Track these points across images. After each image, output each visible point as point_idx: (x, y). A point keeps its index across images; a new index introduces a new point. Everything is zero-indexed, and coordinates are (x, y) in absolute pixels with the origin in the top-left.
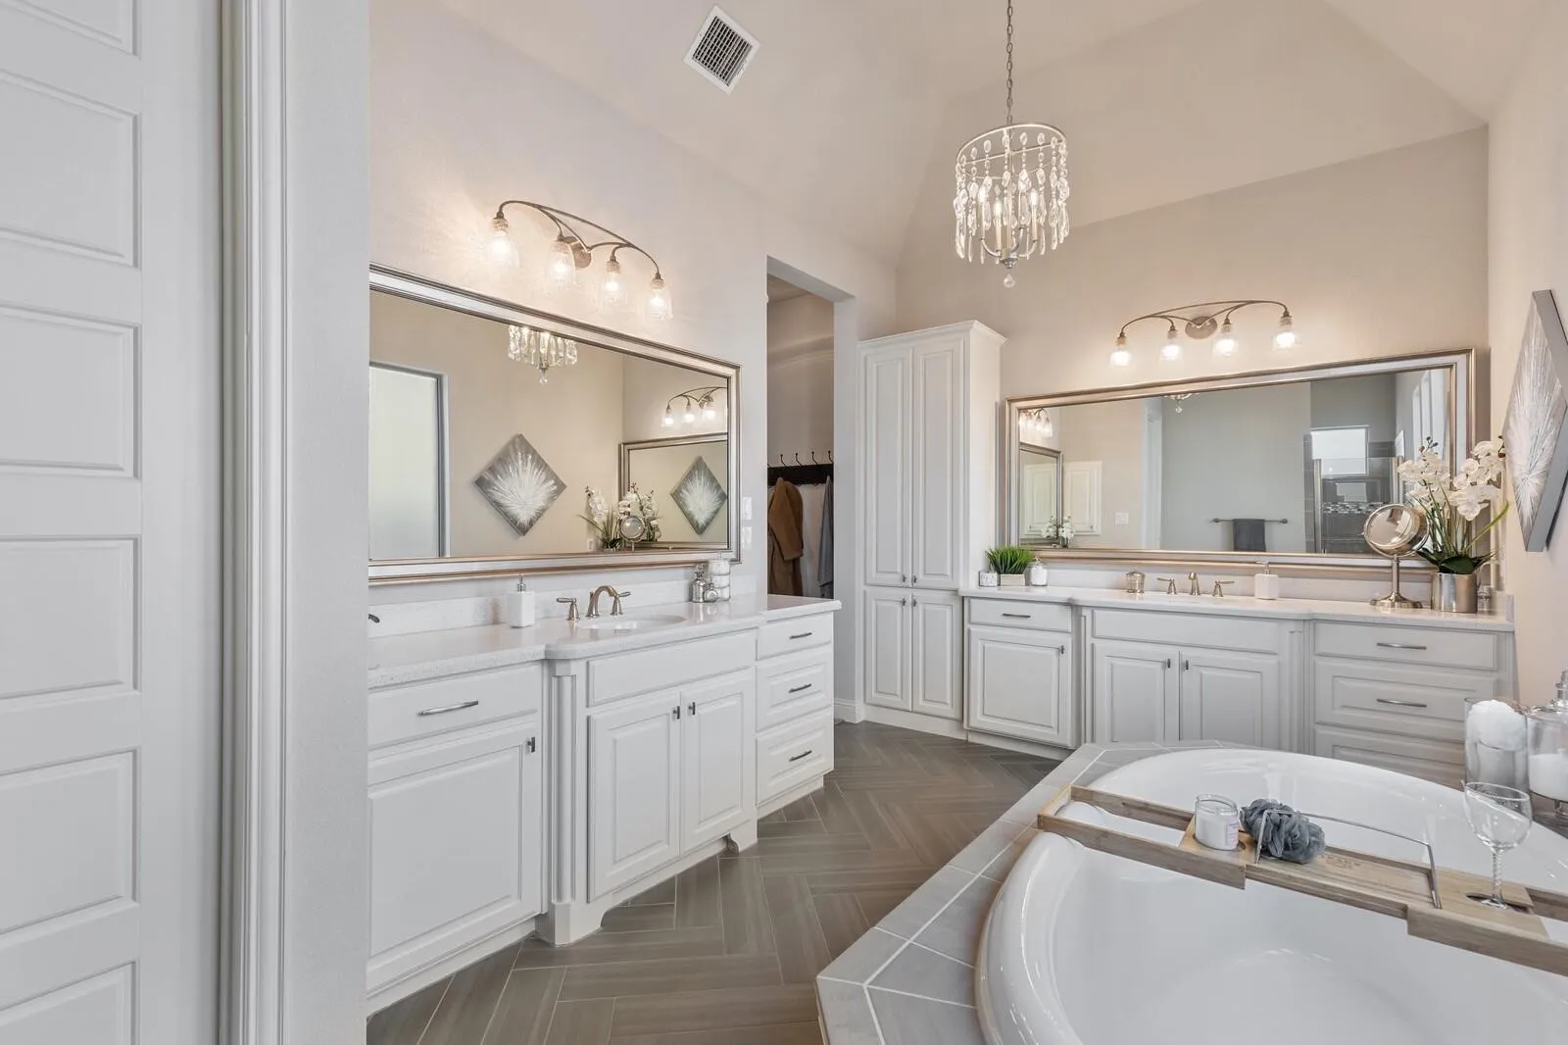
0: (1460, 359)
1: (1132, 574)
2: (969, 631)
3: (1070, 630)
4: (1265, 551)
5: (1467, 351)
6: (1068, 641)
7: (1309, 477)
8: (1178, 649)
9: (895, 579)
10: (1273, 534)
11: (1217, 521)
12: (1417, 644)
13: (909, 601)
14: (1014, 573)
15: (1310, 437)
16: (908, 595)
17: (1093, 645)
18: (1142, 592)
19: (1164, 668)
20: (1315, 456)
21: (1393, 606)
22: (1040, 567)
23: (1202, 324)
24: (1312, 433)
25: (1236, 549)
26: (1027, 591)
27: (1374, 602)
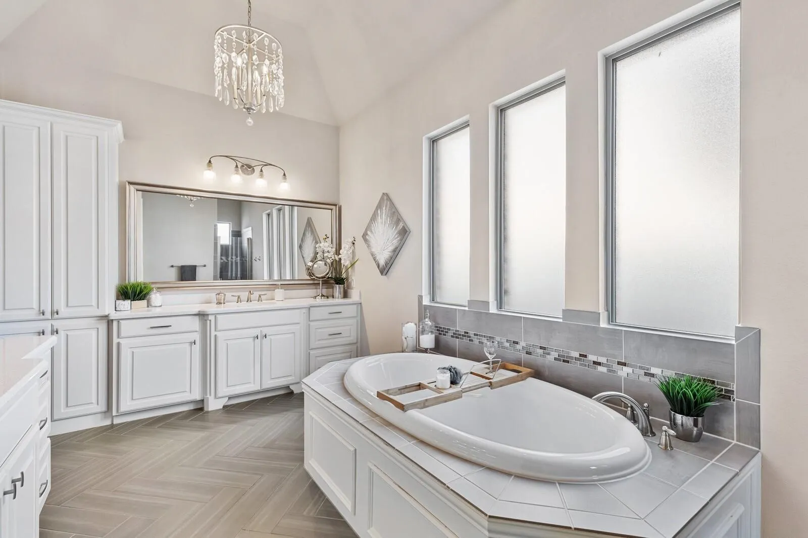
0: (334, 207)
1: (219, 294)
2: (119, 344)
3: (198, 330)
4: (195, 280)
5: (336, 205)
6: (197, 337)
7: (216, 244)
8: (259, 329)
9: (33, 314)
10: (200, 272)
11: (172, 266)
12: (338, 311)
13: (48, 331)
14: (140, 300)
15: (217, 225)
16: (47, 326)
17: (216, 335)
18: (224, 303)
19: (254, 340)
20: (218, 235)
21: (321, 298)
22: (158, 295)
23: (248, 168)
24: (218, 224)
25: (182, 281)
26: (148, 311)
27: (315, 297)
